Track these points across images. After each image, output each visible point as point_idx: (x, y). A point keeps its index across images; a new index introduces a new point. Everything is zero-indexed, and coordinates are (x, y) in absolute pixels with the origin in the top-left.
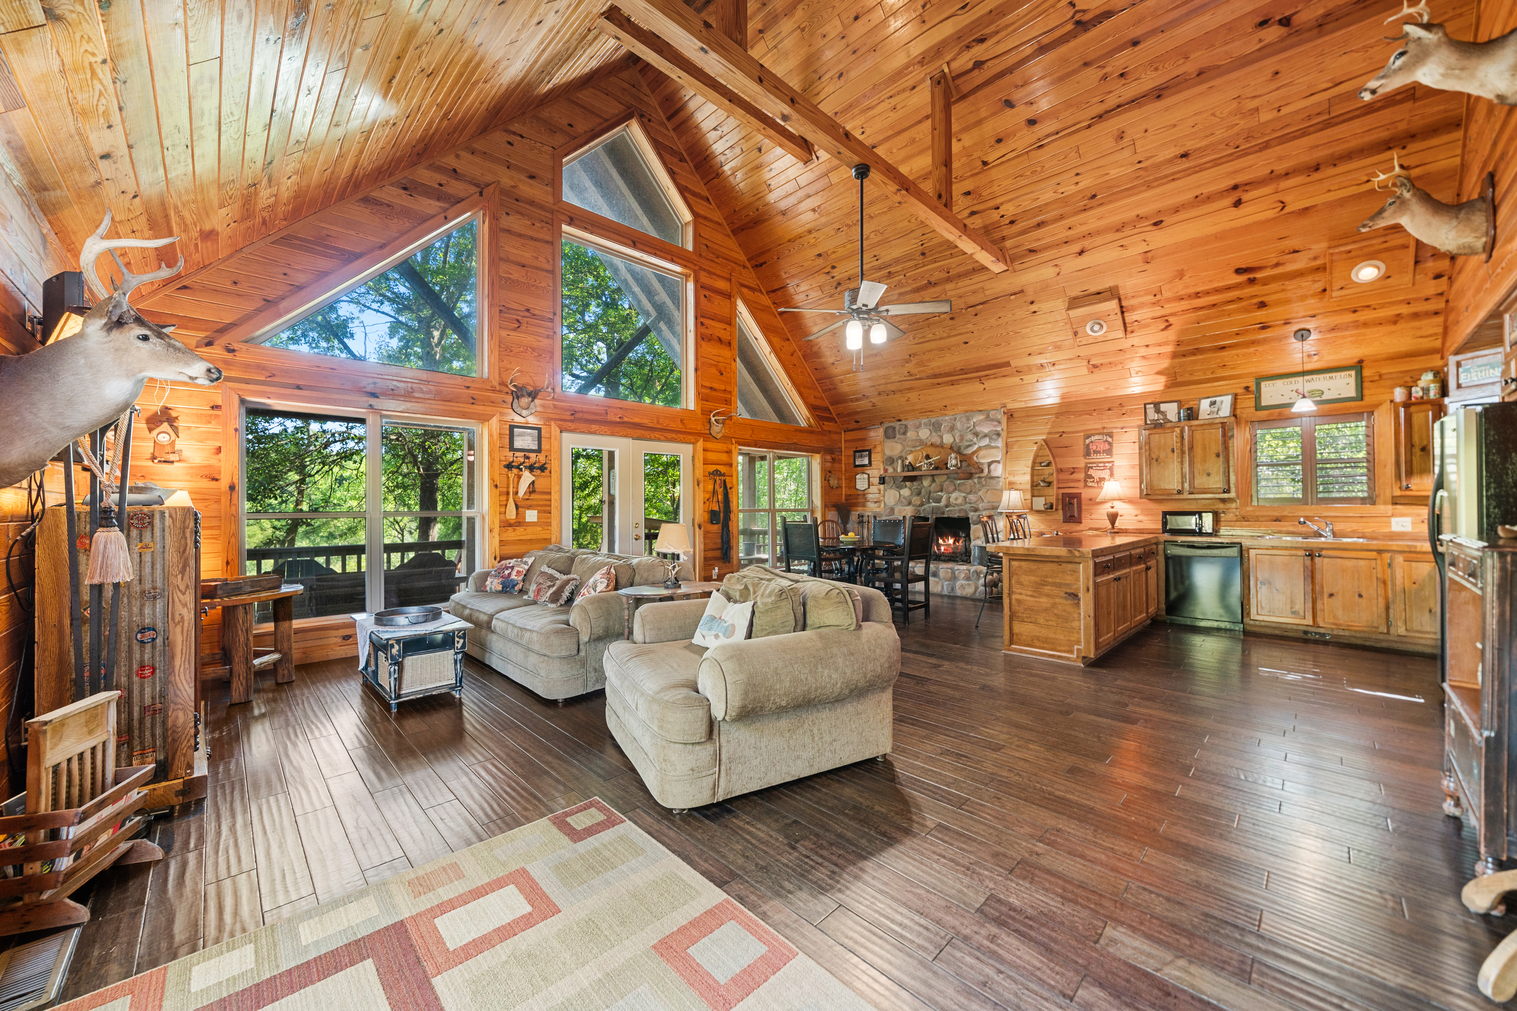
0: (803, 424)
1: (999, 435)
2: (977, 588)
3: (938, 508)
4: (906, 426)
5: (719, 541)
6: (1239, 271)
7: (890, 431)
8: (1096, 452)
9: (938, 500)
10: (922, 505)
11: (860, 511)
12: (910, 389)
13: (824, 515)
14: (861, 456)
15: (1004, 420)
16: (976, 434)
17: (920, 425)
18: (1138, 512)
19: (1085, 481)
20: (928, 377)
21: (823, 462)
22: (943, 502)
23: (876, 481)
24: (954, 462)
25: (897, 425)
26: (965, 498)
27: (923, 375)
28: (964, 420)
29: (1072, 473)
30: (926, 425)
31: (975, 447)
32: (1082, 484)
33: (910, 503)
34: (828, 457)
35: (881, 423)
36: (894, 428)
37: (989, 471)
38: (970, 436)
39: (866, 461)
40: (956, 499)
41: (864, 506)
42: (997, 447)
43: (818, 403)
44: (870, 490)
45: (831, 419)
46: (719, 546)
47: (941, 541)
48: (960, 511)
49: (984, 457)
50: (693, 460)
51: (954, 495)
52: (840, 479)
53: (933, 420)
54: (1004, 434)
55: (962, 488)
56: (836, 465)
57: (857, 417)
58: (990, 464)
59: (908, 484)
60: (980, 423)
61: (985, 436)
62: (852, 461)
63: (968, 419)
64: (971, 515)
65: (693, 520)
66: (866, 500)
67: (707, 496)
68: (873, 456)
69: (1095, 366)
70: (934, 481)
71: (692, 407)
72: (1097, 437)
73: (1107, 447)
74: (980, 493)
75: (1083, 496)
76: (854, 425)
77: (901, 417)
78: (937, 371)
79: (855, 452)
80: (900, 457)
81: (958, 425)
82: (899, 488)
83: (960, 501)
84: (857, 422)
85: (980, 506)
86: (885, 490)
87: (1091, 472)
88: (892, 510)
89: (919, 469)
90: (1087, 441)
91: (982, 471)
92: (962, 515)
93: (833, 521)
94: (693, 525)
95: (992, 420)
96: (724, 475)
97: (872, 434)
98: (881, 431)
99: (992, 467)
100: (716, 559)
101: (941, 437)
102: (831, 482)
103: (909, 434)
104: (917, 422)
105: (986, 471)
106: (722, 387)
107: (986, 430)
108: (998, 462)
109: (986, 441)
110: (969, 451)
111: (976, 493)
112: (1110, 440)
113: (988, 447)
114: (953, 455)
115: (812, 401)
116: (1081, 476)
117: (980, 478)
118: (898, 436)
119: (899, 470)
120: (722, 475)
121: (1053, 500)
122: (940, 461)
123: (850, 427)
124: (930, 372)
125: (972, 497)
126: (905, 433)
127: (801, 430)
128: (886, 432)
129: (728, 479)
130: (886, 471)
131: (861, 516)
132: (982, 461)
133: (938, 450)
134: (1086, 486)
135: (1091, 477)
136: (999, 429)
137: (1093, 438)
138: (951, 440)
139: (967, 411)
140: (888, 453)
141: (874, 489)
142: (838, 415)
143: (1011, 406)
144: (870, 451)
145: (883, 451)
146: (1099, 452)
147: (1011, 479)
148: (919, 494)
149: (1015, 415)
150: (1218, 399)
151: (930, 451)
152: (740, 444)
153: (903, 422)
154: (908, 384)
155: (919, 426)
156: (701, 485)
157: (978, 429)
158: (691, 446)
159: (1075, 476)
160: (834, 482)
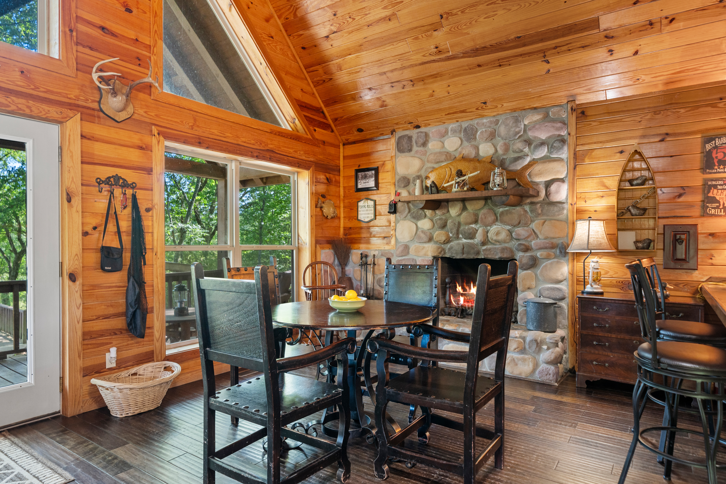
0: (286, 126)
1: (563, 141)
2: (536, 365)
3: (471, 246)
4: (427, 135)
5: (123, 301)
7: (404, 142)
8: (723, 162)
9: (472, 235)
10: (448, 241)
11: (363, 248)
12: (435, 76)
13: (314, 254)
14: (365, 177)
15: (573, 120)
16: (528, 142)
17: (446, 132)
19: (704, 208)
20: (466, 54)
21: (314, 181)
22: (479, 237)
23: (384, 209)
24: (498, 180)
25: (414, 133)
26: (510, 232)
27: (458, 50)
28: (511, 122)
29: (680, 196)
30: (454, 131)
31: (528, 160)
32: (697, 211)
33: (430, 239)
34: (322, 177)
35: (393, 132)
36: (410, 138)
37: (548, 195)
38: (519, 145)
39: (371, 183)
40: (498, 234)
41: (368, 242)
42: (560, 160)
43: (307, 99)
44: (376, 222)
45: (326, 126)
46: (122, 309)
47: (459, 289)
48: (503, 250)
49: (540, 174)
50: (61, 154)
51: (494, 229)
52: (337, 207)
53: (465, 125)
54: (571, 140)
55: (506, 218)
56: (333, 188)
57: (361, 124)
58: (548, 184)
59: (428, 212)
60: (534, 126)
61: (542, 143)
62: (353, 183)
63: (517, 121)
64: (519, 255)
65: (61, 265)
66: (371, 235)
67: (93, 221)
68: (381, 176)
70: (464, 208)
71: (55, 53)
72: (725, 140)
74: (533, 226)
75: (700, 229)
76: (355, 136)
77: (420, 121)
78: (480, 43)
79: (358, 171)
80: (419, 177)
81: (502, 130)
82: (417, 218)
83: (503, 236)
84: (360, 130)
85: (533, 243)
86: (396, 222)
87: (714, 193)
88: (406, 248)
89: (445, 190)
90: (708, 147)
91: (537, 194)
92: (506, 255)
93: (326, 263)
94: (61, 274)
95: (554, 121)
96: (133, 186)
97: (381, 147)
98: (393, 142)
99: (553, 188)
100: (114, 332)
101: (477, 148)
102: (325, 210)
103: (430, 145)
104: (442, 128)
105: (543, 194)
106: (132, 35)
107: (543, 136)
108: (562, 180)
109: (543, 152)
110: (519, 166)
111: (526, 225)
113: (546, 159)
114: (497, 170)
115: (299, 95)
116: (698, 198)
117: (532, 203)
118: (415, 148)
119: (417, 192)
120: (125, 185)
121: (647, 235)
122: (476, 179)
123: (352, 138)
124: (469, 45)
125: (521, 231)
126: (424, 144)
127: (283, 134)
128: (398, 143)
129: (140, 194)
130: (398, 194)
131: (364, 256)
132: (537, 180)
133: (472, 165)
134: (705, 214)
135: (714, 200)
136: (564, 133)
137: (718, 142)
138: (491, 151)
139: (514, 110)
140: (401, 171)
141: (382, 221)
142: (335, 120)
143: (582, 99)
144: (377, 170)
145: (394, 169)
147: (581, 204)
148: (444, 226)
149: (588, 113)
151: (462, 166)
152: (168, 137)
153: (423, 129)
154: (435, 68)
155: (444, 135)
156: (77, 201)
157: (531, 134)
158: (55, 129)
159: (686, 199)
160: (328, 210)
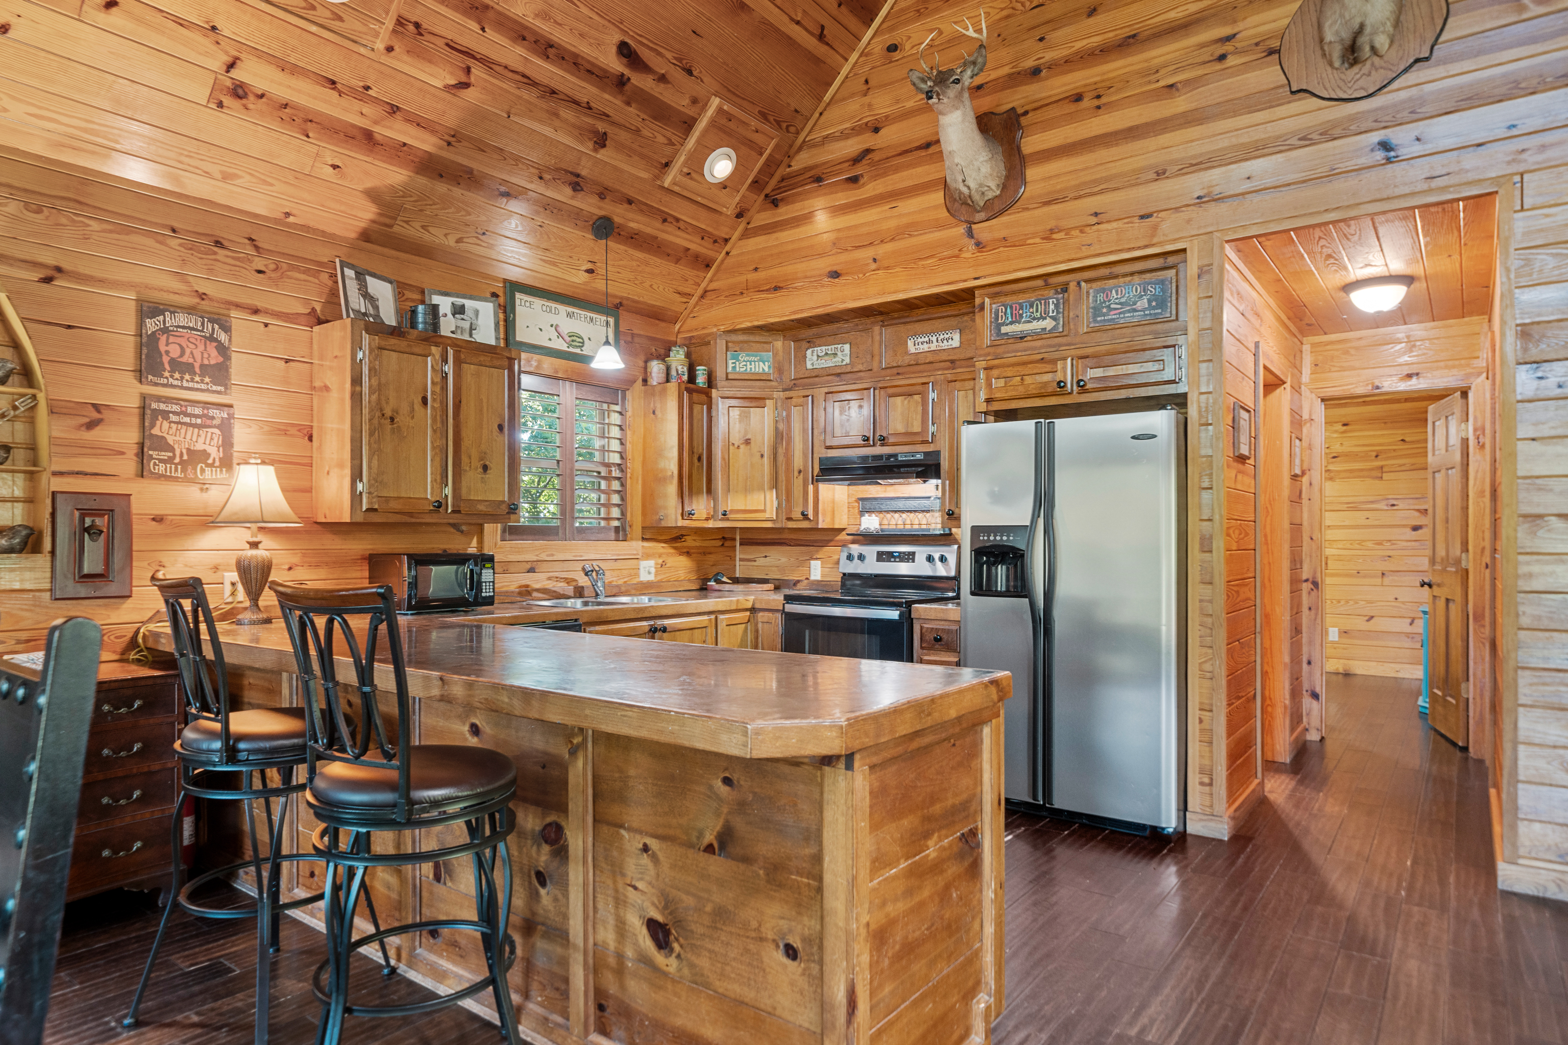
6: (624, 50)
8: (178, 366)
18: (295, 559)
19: (142, 456)
29: (91, 425)
32: (129, 465)
69: (239, 92)
72: (182, 319)
73: (214, 357)
75: (137, 506)
87: (161, 428)
90: (151, 325)
112: (223, 337)
116: (129, 437)
134: (144, 472)
135: (162, 444)
137: (170, 320)
146: (187, 368)
150: (469, 303)
159: (104, 435)
